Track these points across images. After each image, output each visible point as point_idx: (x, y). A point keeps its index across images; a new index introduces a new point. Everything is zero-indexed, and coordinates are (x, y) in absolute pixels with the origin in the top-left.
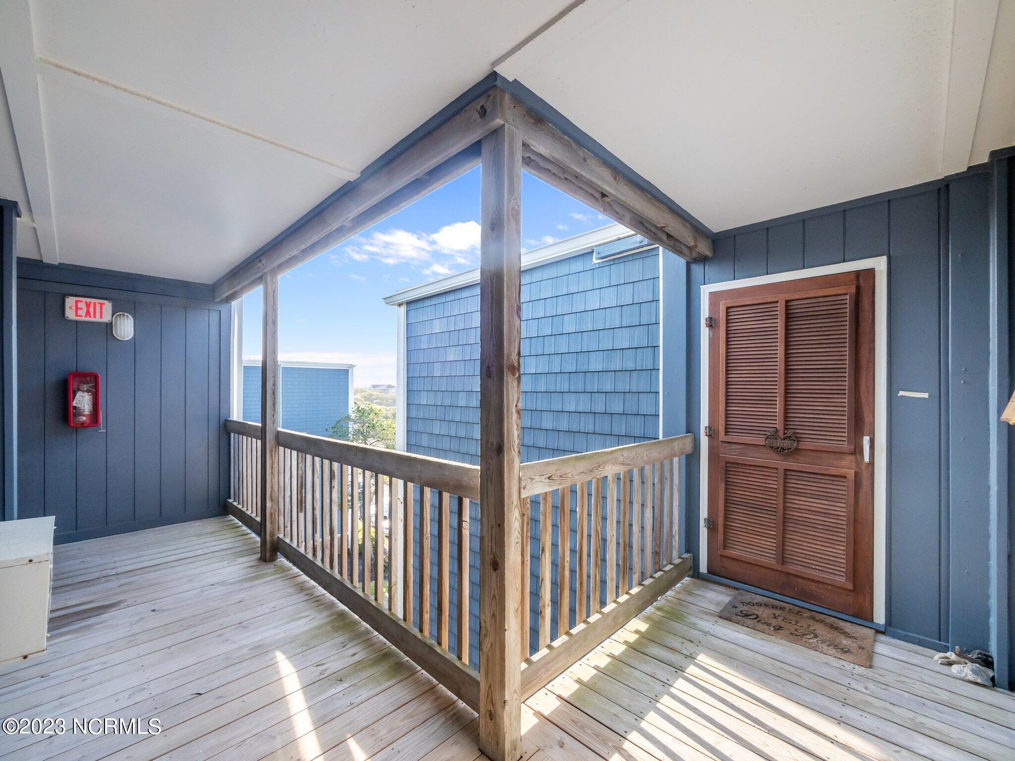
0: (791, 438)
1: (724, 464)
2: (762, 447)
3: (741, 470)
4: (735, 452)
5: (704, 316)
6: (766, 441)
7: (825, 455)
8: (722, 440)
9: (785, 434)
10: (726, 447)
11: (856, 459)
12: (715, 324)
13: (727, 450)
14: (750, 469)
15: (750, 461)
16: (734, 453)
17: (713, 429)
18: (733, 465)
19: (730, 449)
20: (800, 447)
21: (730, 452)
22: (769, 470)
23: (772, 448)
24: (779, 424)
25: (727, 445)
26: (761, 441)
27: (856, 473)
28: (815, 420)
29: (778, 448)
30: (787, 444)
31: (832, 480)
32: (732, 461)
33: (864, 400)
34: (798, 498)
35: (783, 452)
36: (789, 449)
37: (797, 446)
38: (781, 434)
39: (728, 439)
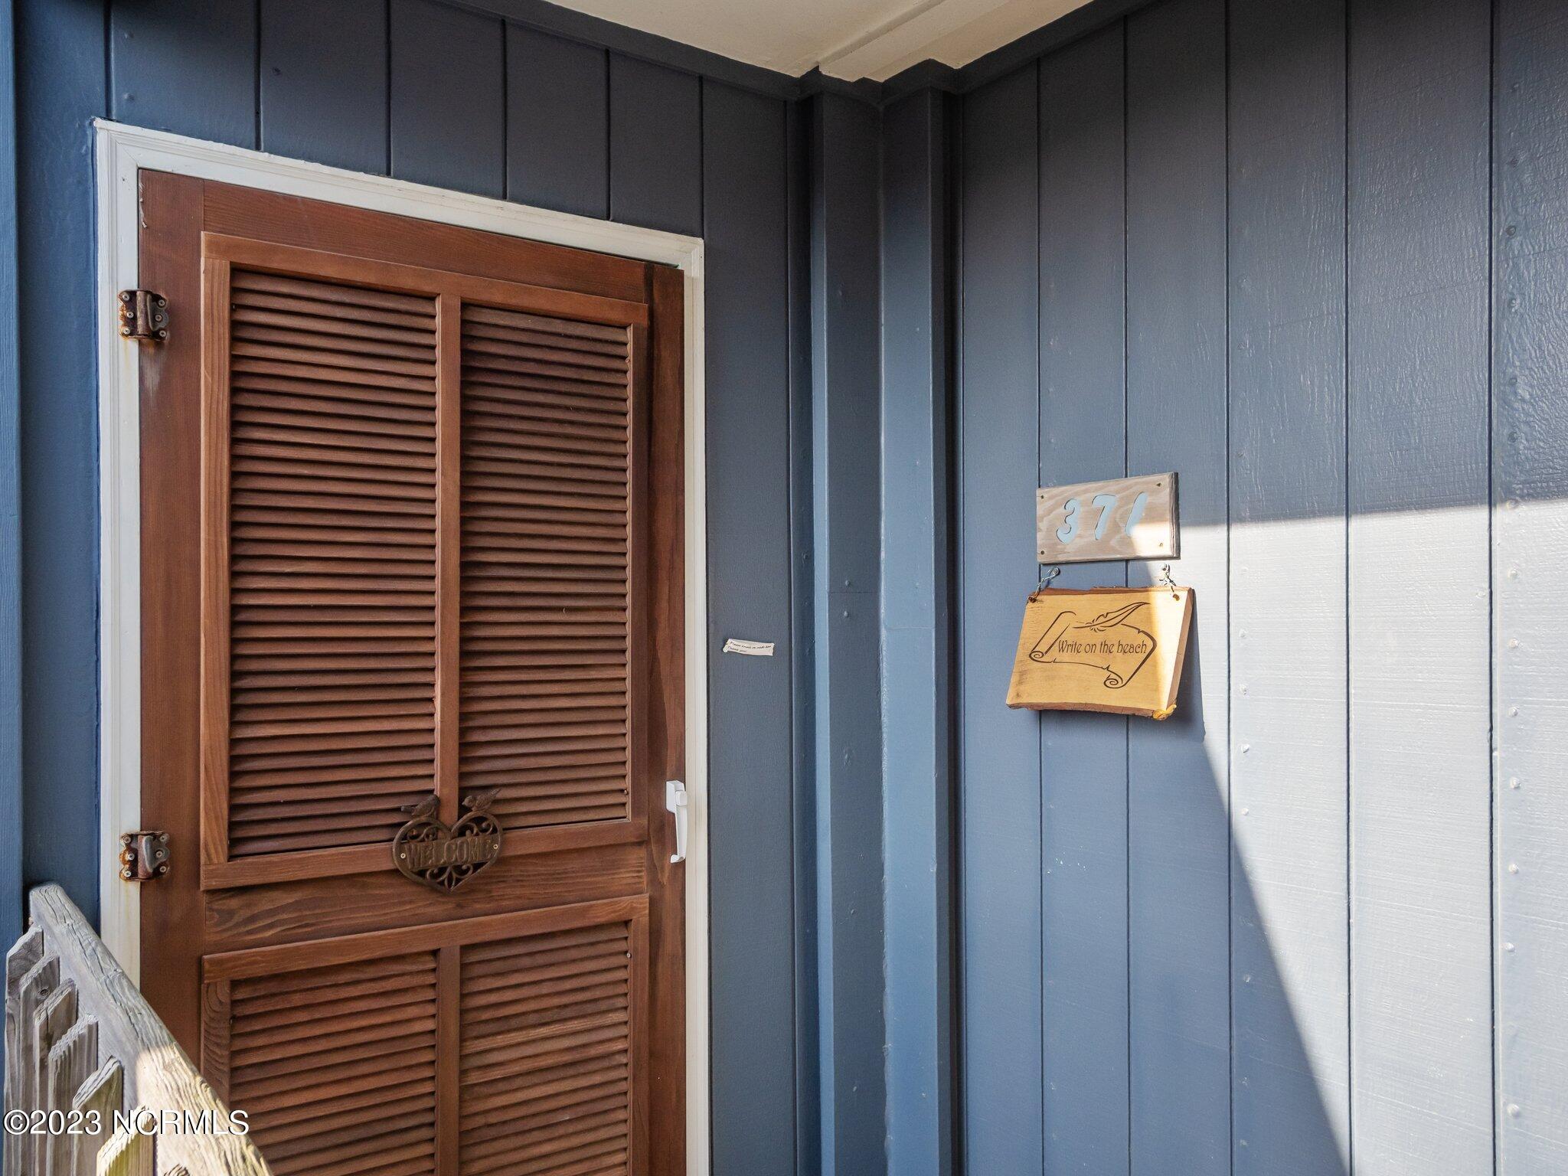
0: (484, 825)
1: (223, 994)
2: (383, 880)
3: (297, 1000)
4: (271, 926)
5: (113, 279)
6: (400, 850)
7: (573, 864)
8: (215, 884)
9: (463, 810)
10: (231, 913)
11: (651, 855)
12: (170, 327)
13: (237, 925)
14: (336, 985)
15: (338, 949)
16: (268, 934)
17: (164, 838)
18: (262, 990)
19: (253, 919)
20: (511, 852)
21: (249, 933)
22: (409, 968)
23: (421, 873)
24: (441, 781)
25: (234, 903)
26: (380, 856)
27: (653, 902)
28: (550, 748)
29: (442, 870)
30: (469, 848)
31: (592, 944)
32: (259, 971)
33: (664, 669)
34: (500, 1040)
35: (458, 881)
36: (477, 866)
37: (501, 849)
38: (449, 815)
39: (246, 872)
